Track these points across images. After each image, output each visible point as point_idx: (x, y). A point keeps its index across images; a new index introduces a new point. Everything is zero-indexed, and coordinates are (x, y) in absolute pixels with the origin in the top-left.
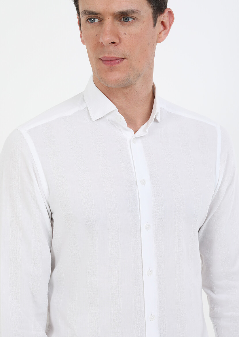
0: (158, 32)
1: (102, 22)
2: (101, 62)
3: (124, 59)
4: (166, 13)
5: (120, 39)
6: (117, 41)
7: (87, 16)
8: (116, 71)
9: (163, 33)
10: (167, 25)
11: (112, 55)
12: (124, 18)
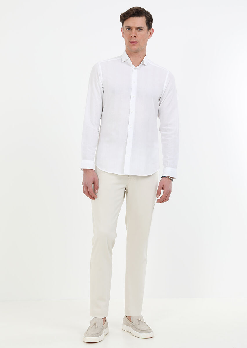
0: (148, 35)
1: (131, 30)
2: (130, 43)
3: (138, 42)
4: (151, 29)
6: (136, 36)
7: (127, 28)
8: (135, 46)
9: (150, 36)
10: (152, 33)
11: (134, 40)
12: (139, 29)
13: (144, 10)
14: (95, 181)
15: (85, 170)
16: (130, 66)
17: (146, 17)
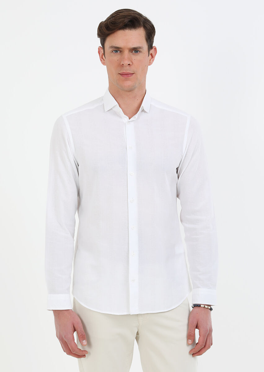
0: (149, 59)
1: (121, 53)
2: (120, 75)
3: (133, 74)
4: (153, 49)
5: (132, 62)
6: (131, 64)
7: (113, 49)
8: (129, 80)
9: (152, 60)
10: (154, 55)
11: (128, 72)
12: (135, 51)
13: (140, 15)
14: (75, 327)
15: (57, 313)
16: (121, 117)
17: (145, 27)
